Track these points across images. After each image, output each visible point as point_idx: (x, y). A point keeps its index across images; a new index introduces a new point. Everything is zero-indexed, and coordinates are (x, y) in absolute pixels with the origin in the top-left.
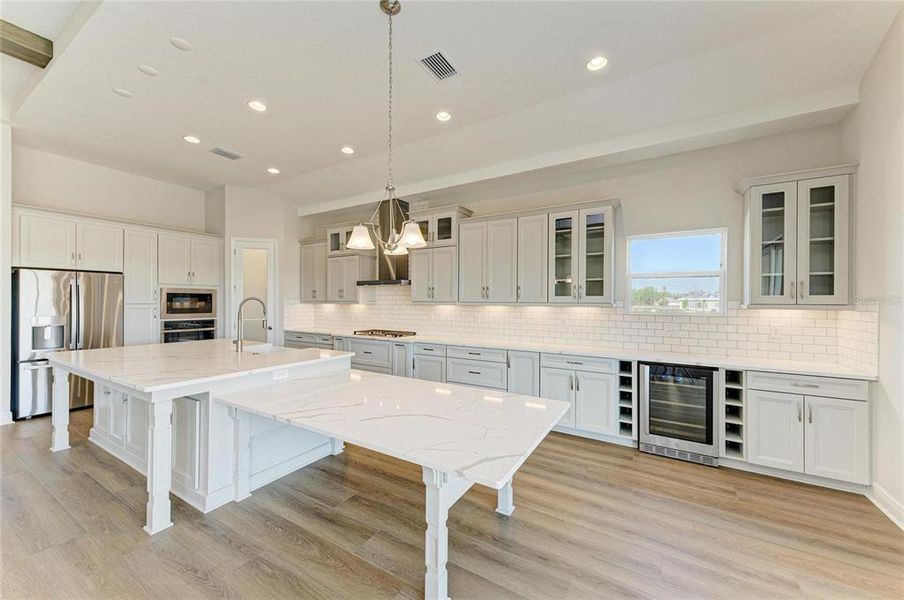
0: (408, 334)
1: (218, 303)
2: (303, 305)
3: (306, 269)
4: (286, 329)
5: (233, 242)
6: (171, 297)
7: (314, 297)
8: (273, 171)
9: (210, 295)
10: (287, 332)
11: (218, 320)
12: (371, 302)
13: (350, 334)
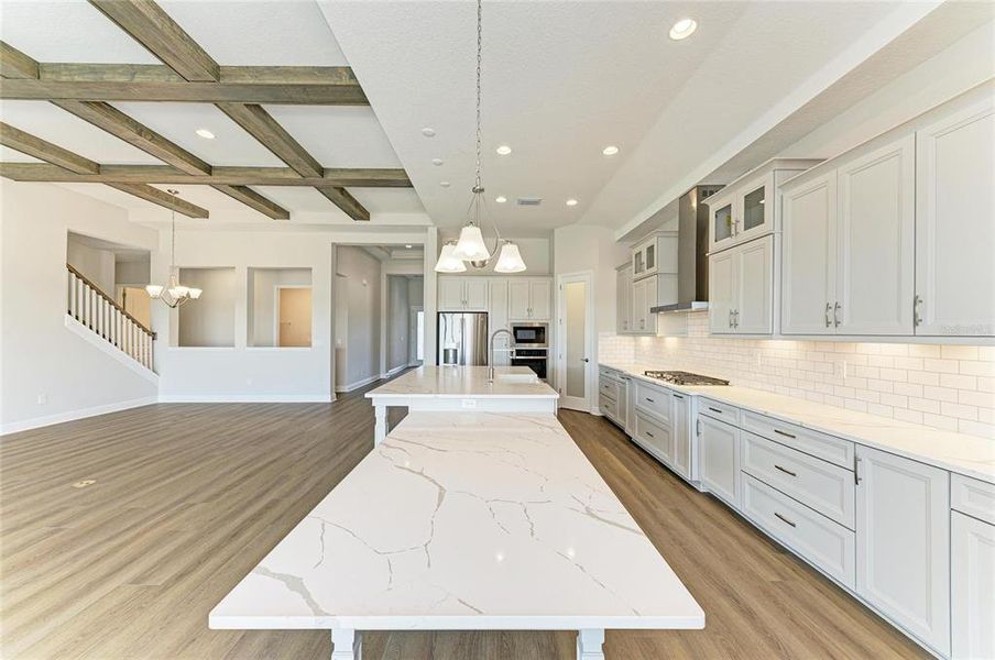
0: (715, 381)
1: (550, 333)
2: (619, 337)
3: (623, 297)
4: (600, 362)
5: (559, 279)
6: (516, 329)
7: (626, 328)
8: (572, 203)
9: (544, 328)
10: (601, 366)
11: (550, 350)
12: (682, 335)
13: (640, 374)
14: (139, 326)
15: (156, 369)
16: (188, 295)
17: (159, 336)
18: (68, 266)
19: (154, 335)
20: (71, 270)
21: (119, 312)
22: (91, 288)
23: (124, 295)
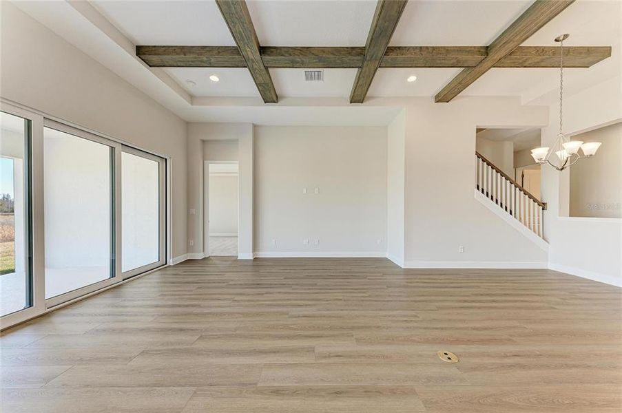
14: (530, 197)
15: (546, 237)
16: (580, 150)
17: (548, 206)
18: (477, 153)
19: (543, 206)
20: (479, 156)
21: (517, 189)
22: (493, 168)
23: (523, 176)
